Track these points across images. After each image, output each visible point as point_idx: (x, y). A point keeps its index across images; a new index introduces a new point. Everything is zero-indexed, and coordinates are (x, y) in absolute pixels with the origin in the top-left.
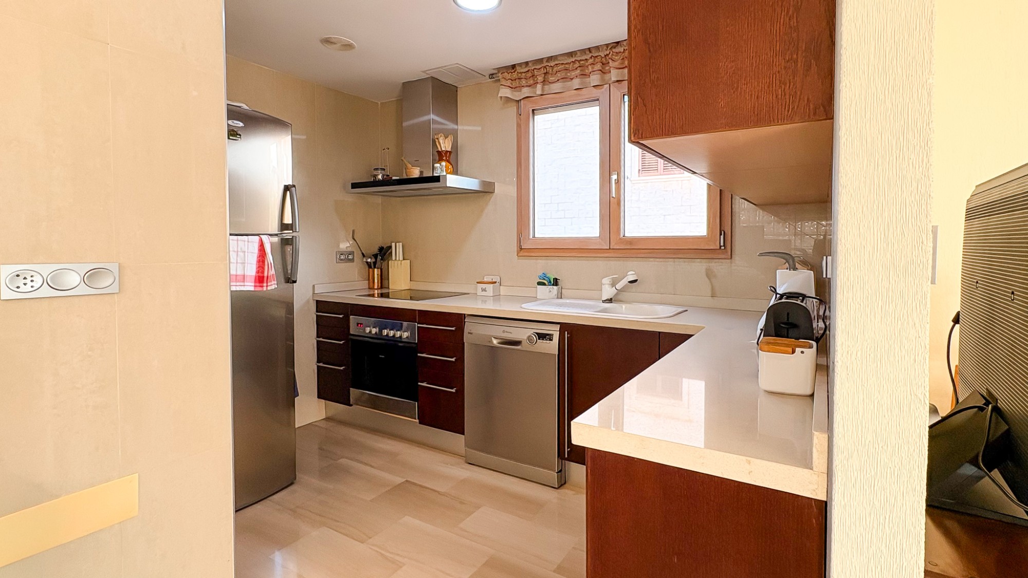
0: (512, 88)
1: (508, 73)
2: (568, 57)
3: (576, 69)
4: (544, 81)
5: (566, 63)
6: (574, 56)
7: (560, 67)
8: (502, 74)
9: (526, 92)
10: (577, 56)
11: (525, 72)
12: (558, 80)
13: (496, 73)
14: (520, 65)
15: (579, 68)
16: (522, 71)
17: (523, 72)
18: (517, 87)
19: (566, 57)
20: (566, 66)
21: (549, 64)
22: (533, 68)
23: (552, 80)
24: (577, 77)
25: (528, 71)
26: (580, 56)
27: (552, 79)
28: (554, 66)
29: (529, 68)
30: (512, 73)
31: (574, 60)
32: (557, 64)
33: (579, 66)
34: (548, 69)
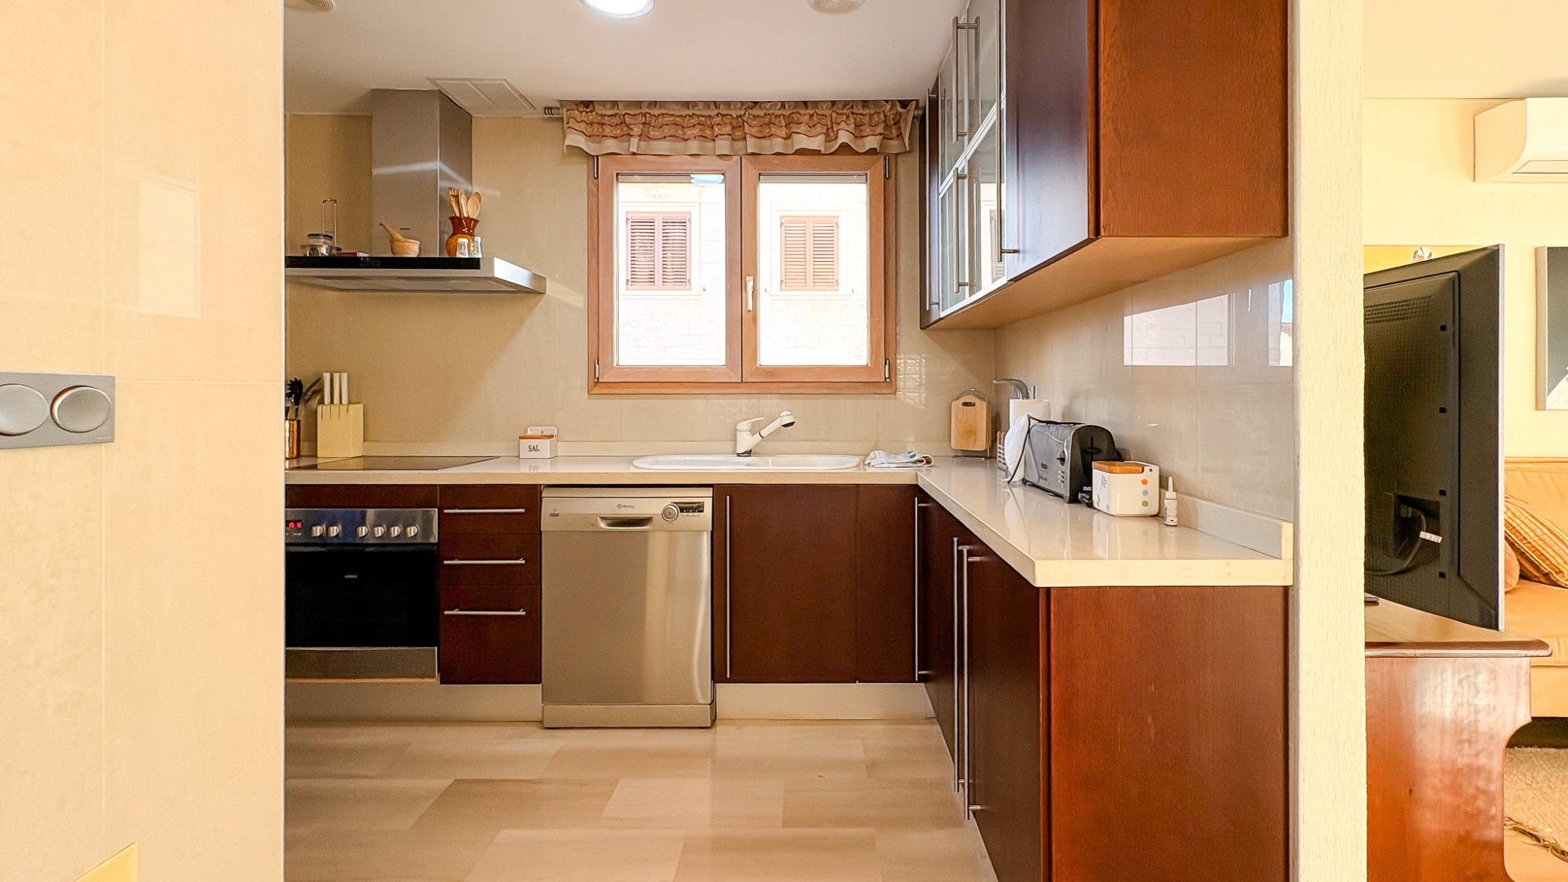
0: (586, 136)
1: (581, 112)
2: (682, 106)
3: (694, 126)
4: (641, 134)
5: (678, 116)
6: (690, 107)
7: (667, 119)
8: (568, 110)
9: (611, 145)
10: (696, 108)
11: (609, 116)
12: (665, 137)
13: (558, 108)
14: (603, 103)
15: (698, 126)
16: (604, 113)
17: (605, 115)
18: (593, 136)
19: (680, 107)
20: (678, 119)
21: (650, 111)
22: (623, 113)
23: (653, 135)
24: (695, 137)
25: (615, 115)
26: (700, 110)
27: (653, 133)
28: (659, 115)
29: (617, 111)
30: (587, 113)
31: (691, 114)
32: (663, 114)
33: (699, 124)
34: (647, 119)
